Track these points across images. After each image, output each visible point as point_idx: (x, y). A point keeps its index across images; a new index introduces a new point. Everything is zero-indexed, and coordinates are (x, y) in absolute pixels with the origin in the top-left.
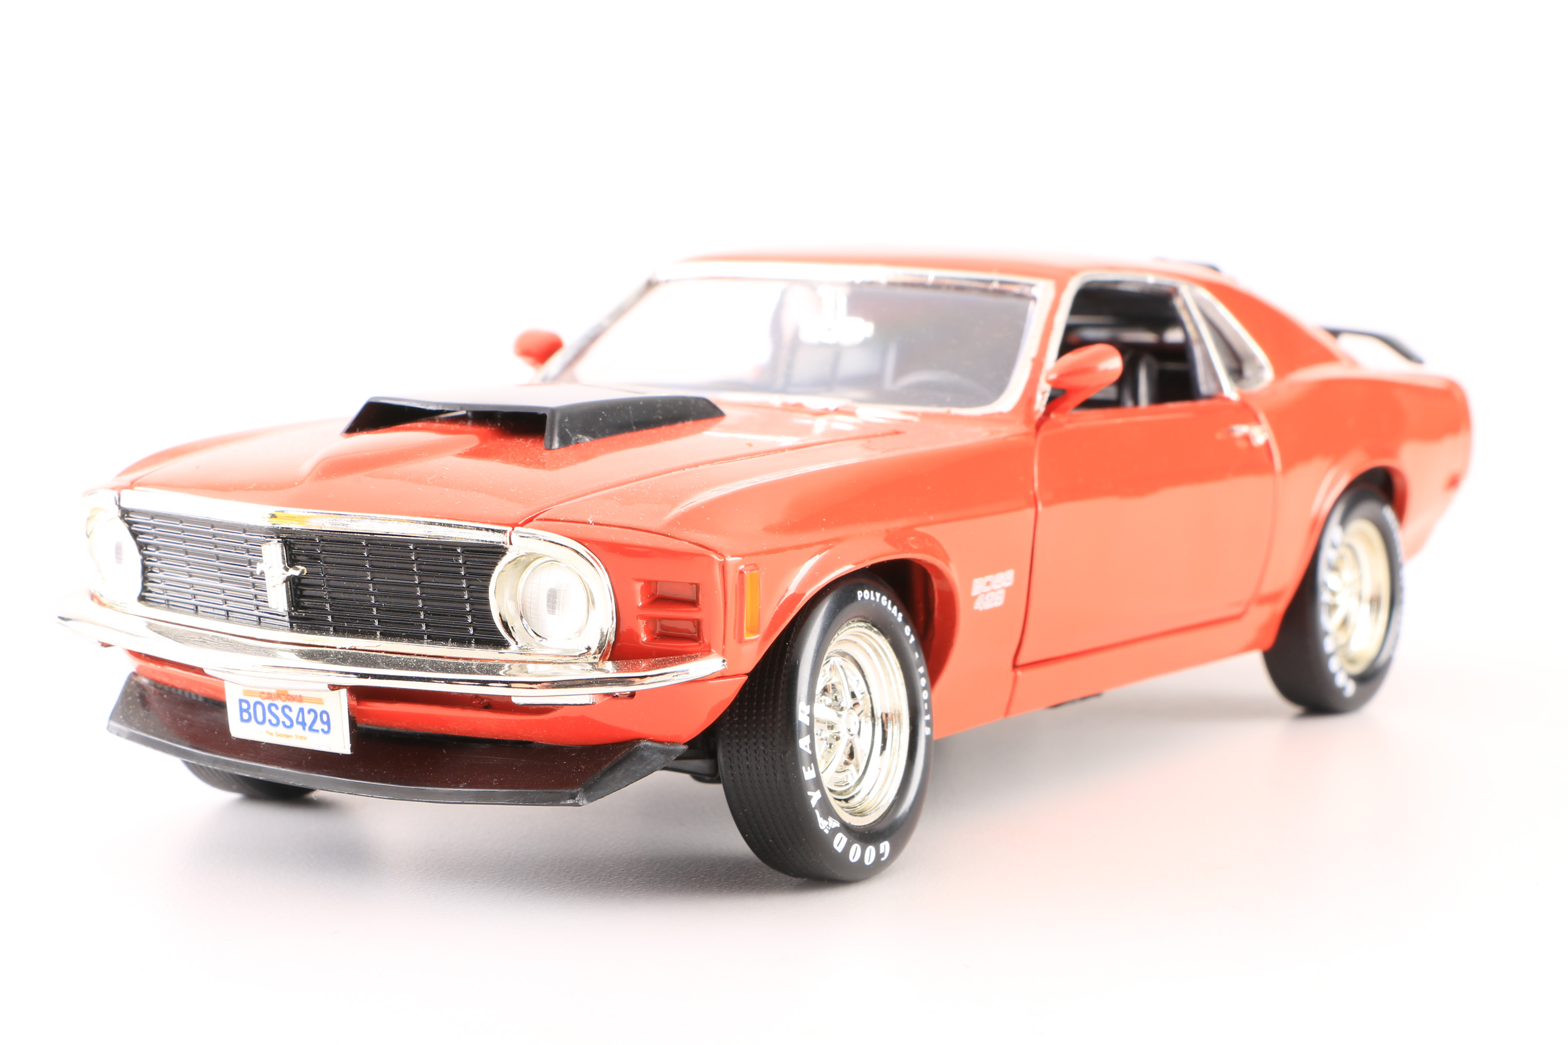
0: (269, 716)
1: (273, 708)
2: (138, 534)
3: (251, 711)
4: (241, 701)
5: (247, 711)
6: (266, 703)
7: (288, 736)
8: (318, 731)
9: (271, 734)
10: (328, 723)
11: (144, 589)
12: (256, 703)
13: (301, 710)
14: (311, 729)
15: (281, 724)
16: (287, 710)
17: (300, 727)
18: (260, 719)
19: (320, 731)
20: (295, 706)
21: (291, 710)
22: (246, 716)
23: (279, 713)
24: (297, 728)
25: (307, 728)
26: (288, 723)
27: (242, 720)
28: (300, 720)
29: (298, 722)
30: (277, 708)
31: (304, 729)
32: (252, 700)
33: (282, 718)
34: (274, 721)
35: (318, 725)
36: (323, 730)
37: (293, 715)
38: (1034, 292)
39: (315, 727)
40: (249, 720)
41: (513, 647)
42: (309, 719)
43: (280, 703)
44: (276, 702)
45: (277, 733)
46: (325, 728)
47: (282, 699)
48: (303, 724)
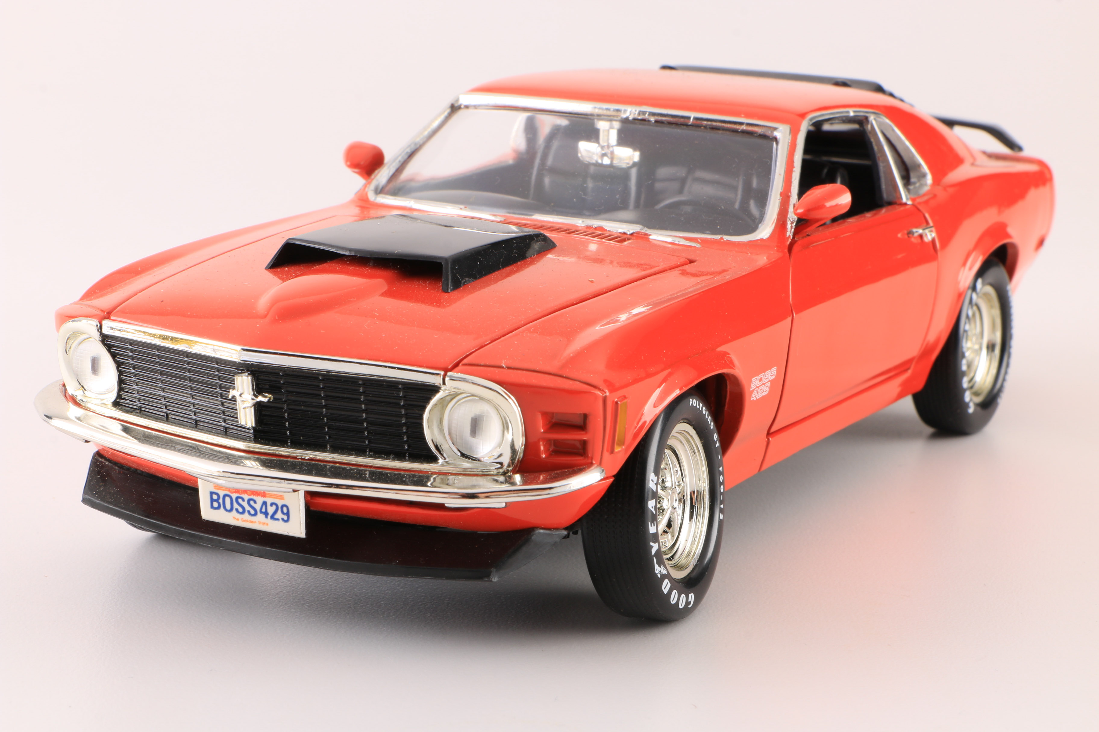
0: (236, 506)
1: (240, 501)
2: (116, 355)
3: (221, 501)
4: (212, 493)
5: (217, 501)
6: (234, 496)
7: (252, 522)
8: (278, 520)
9: (238, 519)
10: (288, 514)
11: (119, 396)
12: (225, 496)
13: (265, 503)
14: (272, 517)
15: (246, 512)
16: (252, 503)
17: (263, 516)
18: (228, 507)
19: (281, 520)
20: (260, 500)
21: (255, 502)
22: (215, 505)
23: (245, 504)
24: (261, 517)
25: (269, 517)
26: (253, 512)
27: (212, 507)
28: (264, 510)
29: (261, 512)
30: (243, 500)
31: (266, 517)
32: (222, 493)
33: (247, 508)
34: (241, 510)
35: (279, 515)
36: (283, 519)
37: (258, 507)
38: (776, 134)
39: (276, 517)
40: (218, 508)
41: (441, 461)
42: (271, 510)
43: (246, 497)
44: (242, 496)
45: (242, 519)
46: (285, 517)
47: (248, 493)
48: (266, 514)
